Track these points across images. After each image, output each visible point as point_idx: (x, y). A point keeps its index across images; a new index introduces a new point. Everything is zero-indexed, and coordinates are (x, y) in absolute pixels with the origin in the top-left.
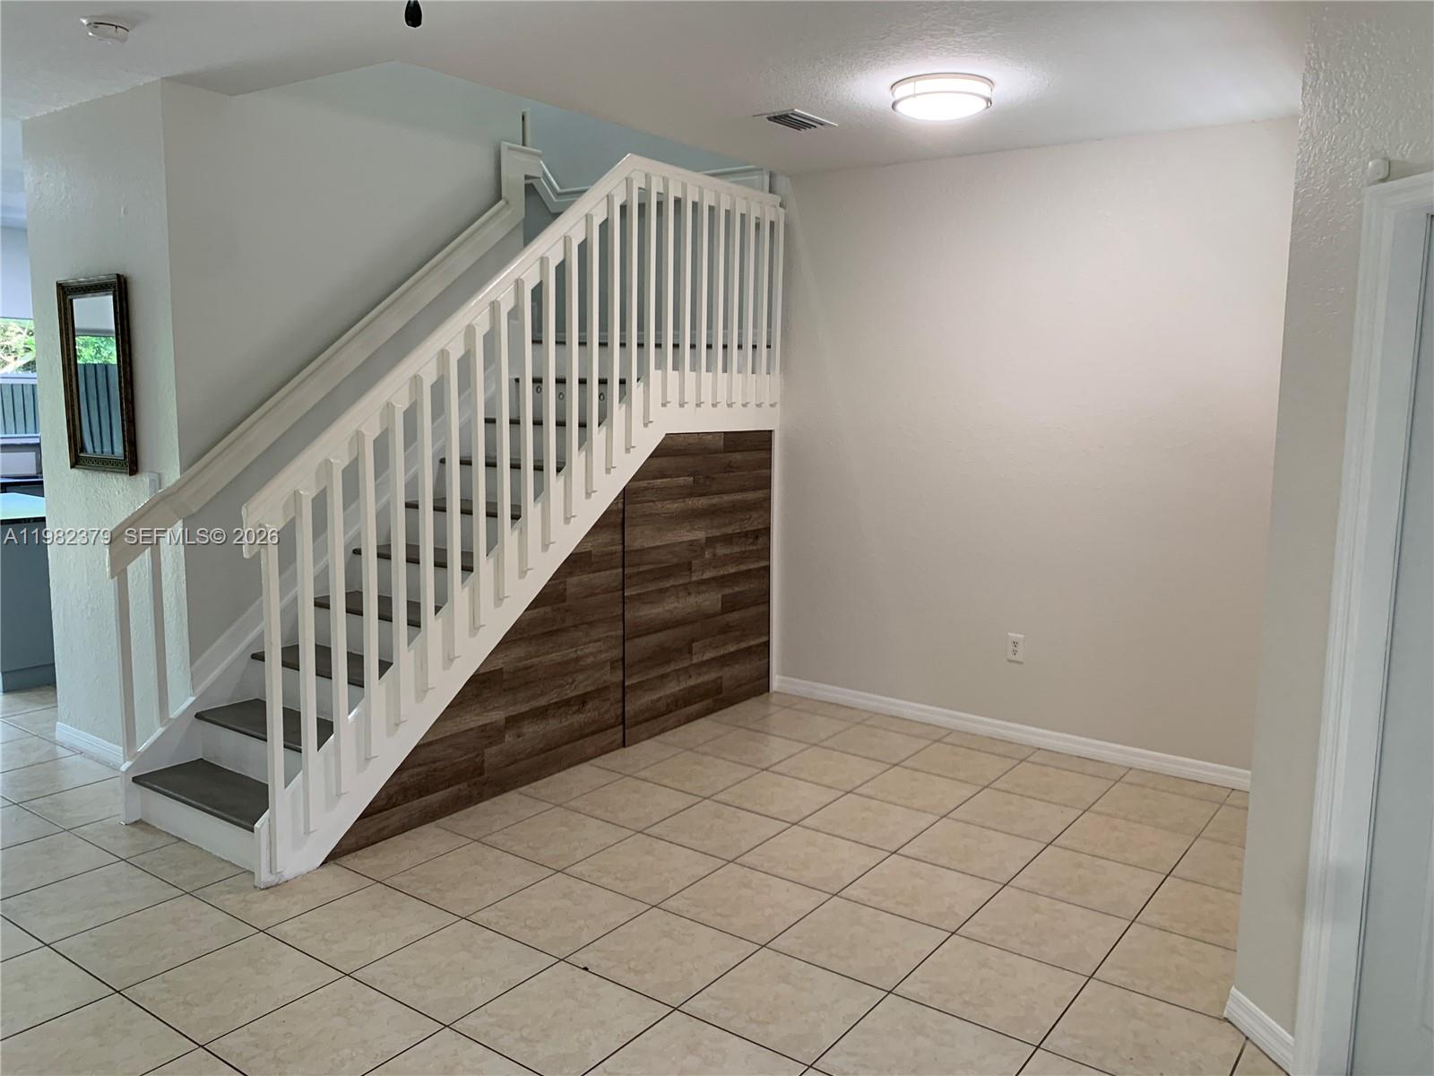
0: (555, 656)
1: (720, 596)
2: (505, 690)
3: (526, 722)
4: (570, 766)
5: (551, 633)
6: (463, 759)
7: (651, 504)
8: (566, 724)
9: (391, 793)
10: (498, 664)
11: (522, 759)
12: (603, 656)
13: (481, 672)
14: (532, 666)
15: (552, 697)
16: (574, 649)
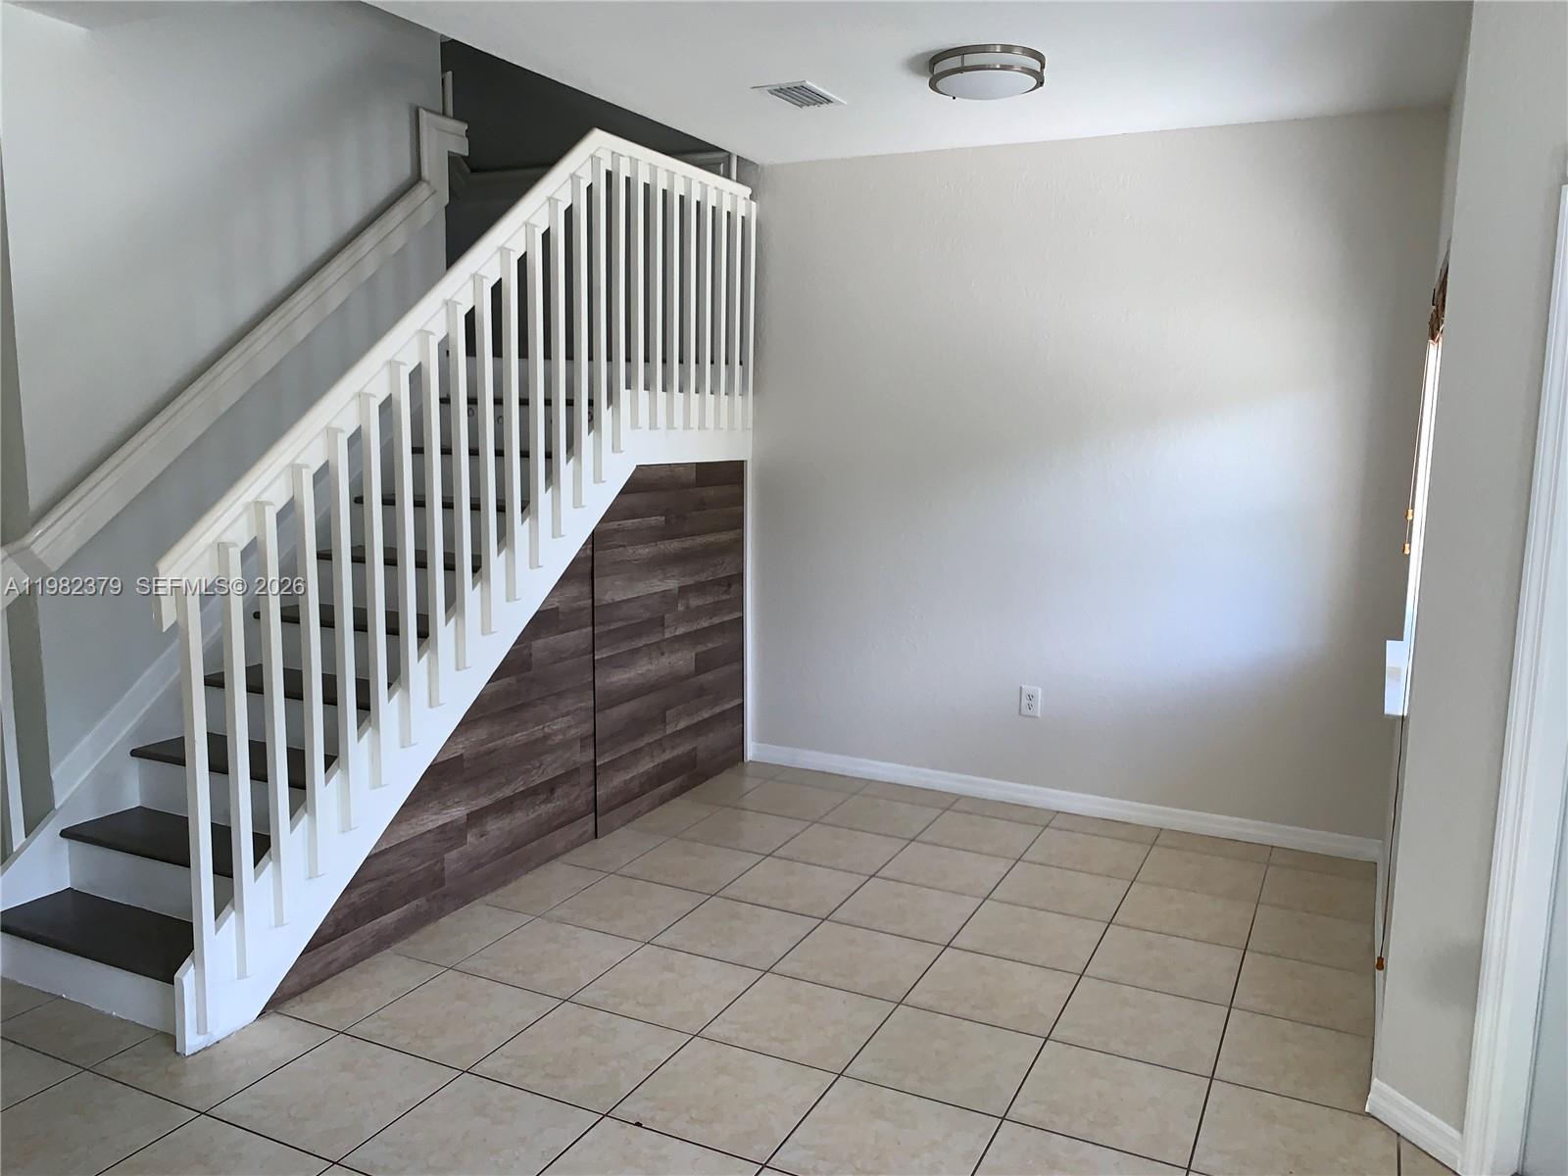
0: (520, 736)
1: (693, 654)
2: (465, 782)
3: (489, 818)
4: (539, 865)
5: (514, 709)
6: (421, 868)
7: (621, 549)
8: (532, 816)
9: (340, 917)
10: (458, 749)
11: (487, 863)
12: (573, 732)
13: (439, 760)
15: (518, 786)
16: (541, 727)
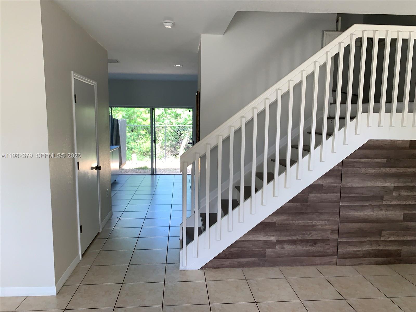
0: (301, 222)
2: (276, 230)
3: (285, 244)
4: (307, 265)
5: (300, 213)
6: (257, 250)
8: (305, 249)
9: (227, 254)
10: (274, 220)
11: (284, 257)
12: (327, 227)
13: (266, 221)
14: (289, 224)
15: (300, 237)
16: (311, 222)
